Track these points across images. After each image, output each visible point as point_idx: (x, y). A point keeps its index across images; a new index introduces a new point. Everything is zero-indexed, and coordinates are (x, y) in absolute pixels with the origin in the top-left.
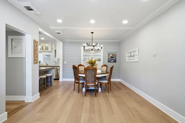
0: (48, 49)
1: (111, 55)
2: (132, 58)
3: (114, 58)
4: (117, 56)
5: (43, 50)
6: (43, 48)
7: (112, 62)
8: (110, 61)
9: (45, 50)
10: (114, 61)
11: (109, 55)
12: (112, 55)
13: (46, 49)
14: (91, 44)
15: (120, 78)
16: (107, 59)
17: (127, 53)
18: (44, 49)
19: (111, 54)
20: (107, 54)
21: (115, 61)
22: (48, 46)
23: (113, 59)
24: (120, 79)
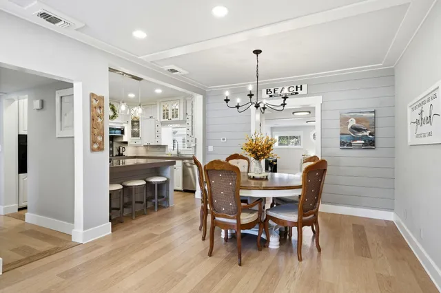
0: (177, 117)
1: (352, 123)
2: (426, 128)
3: (367, 133)
4: (379, 123)
5: (167, 117)
6: (167, 114)
7: (360, 148)
8: (350, 145)
9: (173, 119)
10: (364, 145)
11: (344, 121)
12: (357, 121)
13: (173, 117)
14: (278, 91)
15: (392, 210)
16: (339, 136)
17: (409, 110)
18: (170, 117)
19: (353, 117)
20: (339, 117)
21: (370, 143)
22: (177, 107)
23: (360, 134)
24: (392, 213)
